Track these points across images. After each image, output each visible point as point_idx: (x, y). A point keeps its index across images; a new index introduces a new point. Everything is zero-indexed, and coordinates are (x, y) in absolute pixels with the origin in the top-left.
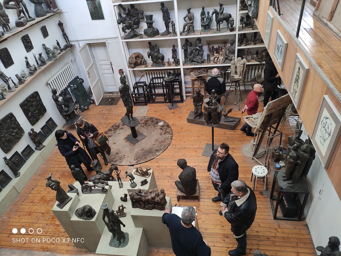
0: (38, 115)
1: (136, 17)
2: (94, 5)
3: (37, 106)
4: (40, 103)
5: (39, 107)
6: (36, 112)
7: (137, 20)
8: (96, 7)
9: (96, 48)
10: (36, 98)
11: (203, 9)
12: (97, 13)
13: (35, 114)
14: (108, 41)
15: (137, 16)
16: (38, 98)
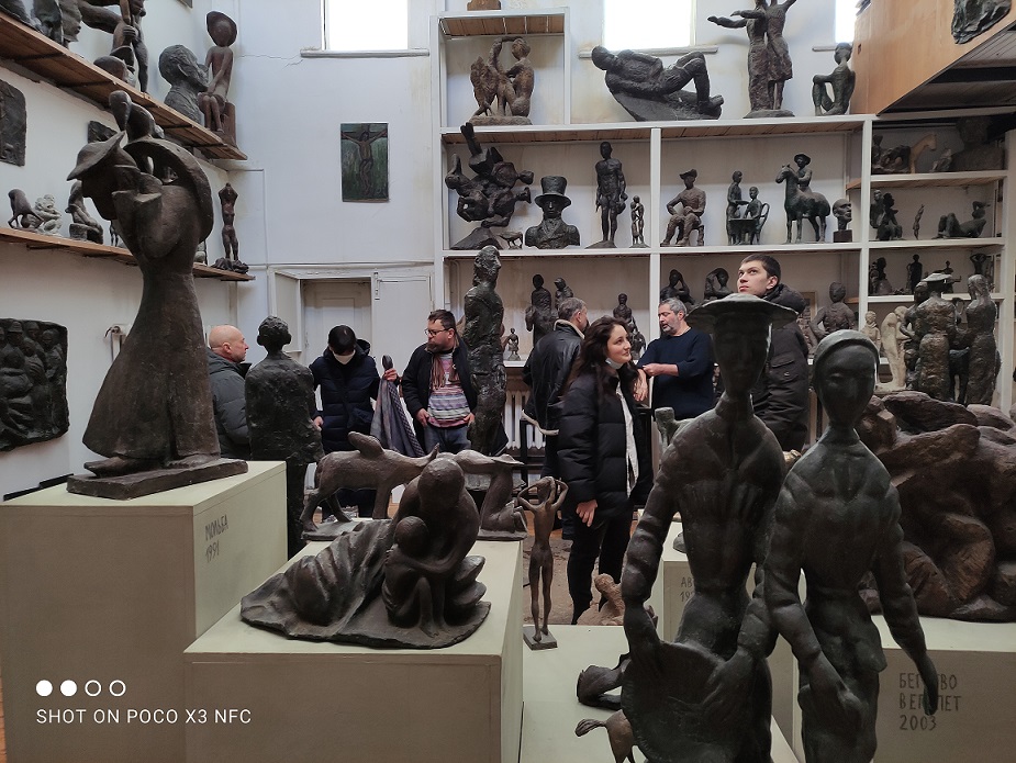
0: (26, 418)
1: (506, 190)
2: (362, 154)
3: (37, 378)
4: (53, 379)
5: (45, 389)
6: (26, 400)
7: (505, 199)
8: (371, 159)
9: (324, 309)
10: (48, 348)
11: (737, 178)
12: (367, 179)
13: (15, 406)
14: (382, 275)
15: (511, 188)
16: (56, 353)
